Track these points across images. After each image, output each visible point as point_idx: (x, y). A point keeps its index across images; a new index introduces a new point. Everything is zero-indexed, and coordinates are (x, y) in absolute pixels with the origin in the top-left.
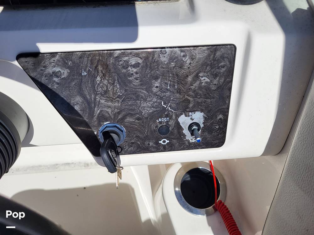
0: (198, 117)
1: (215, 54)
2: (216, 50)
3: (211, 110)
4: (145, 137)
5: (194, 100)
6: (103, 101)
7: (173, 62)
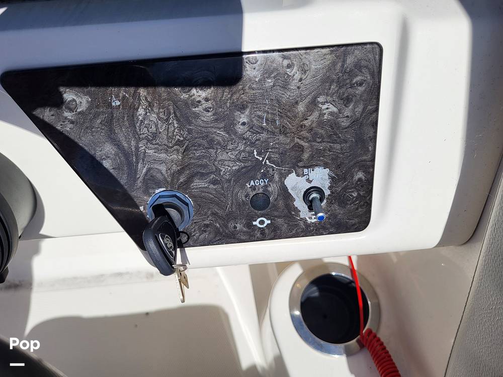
0: (320, 177)
1: (344, 61)
2: (345, 55)
3: (342, 163)
4: (227, 215)
5: (312, 146)
6: (150, 152)
7: (269, 77)
